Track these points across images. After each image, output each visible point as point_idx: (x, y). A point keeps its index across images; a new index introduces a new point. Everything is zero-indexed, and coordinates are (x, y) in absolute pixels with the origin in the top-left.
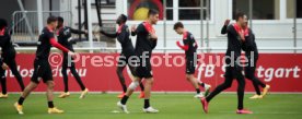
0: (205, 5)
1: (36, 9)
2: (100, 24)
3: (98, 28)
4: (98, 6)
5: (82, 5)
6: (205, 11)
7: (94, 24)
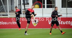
0: (54, 4)
1: (7, 5)
2: (25, 9)
3: (24, 10)
4: (24, 4)
5: (20, 4)
6: (54, 5)
7: (23, 9)
